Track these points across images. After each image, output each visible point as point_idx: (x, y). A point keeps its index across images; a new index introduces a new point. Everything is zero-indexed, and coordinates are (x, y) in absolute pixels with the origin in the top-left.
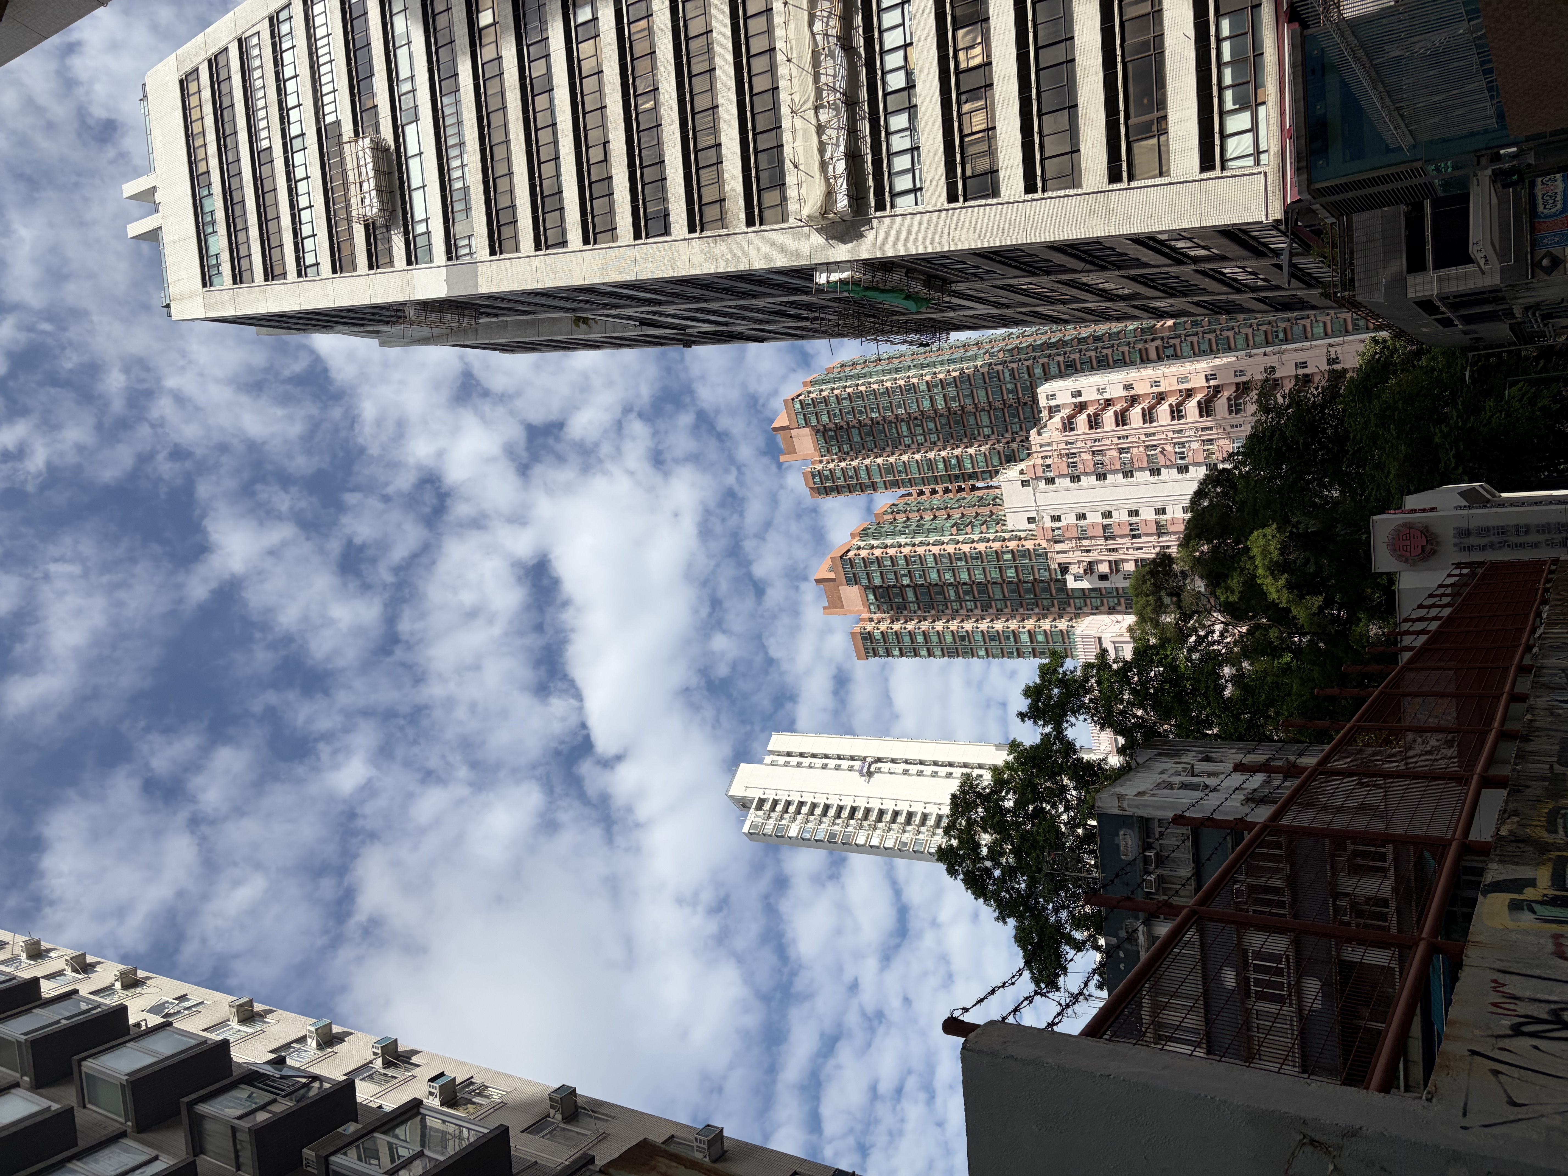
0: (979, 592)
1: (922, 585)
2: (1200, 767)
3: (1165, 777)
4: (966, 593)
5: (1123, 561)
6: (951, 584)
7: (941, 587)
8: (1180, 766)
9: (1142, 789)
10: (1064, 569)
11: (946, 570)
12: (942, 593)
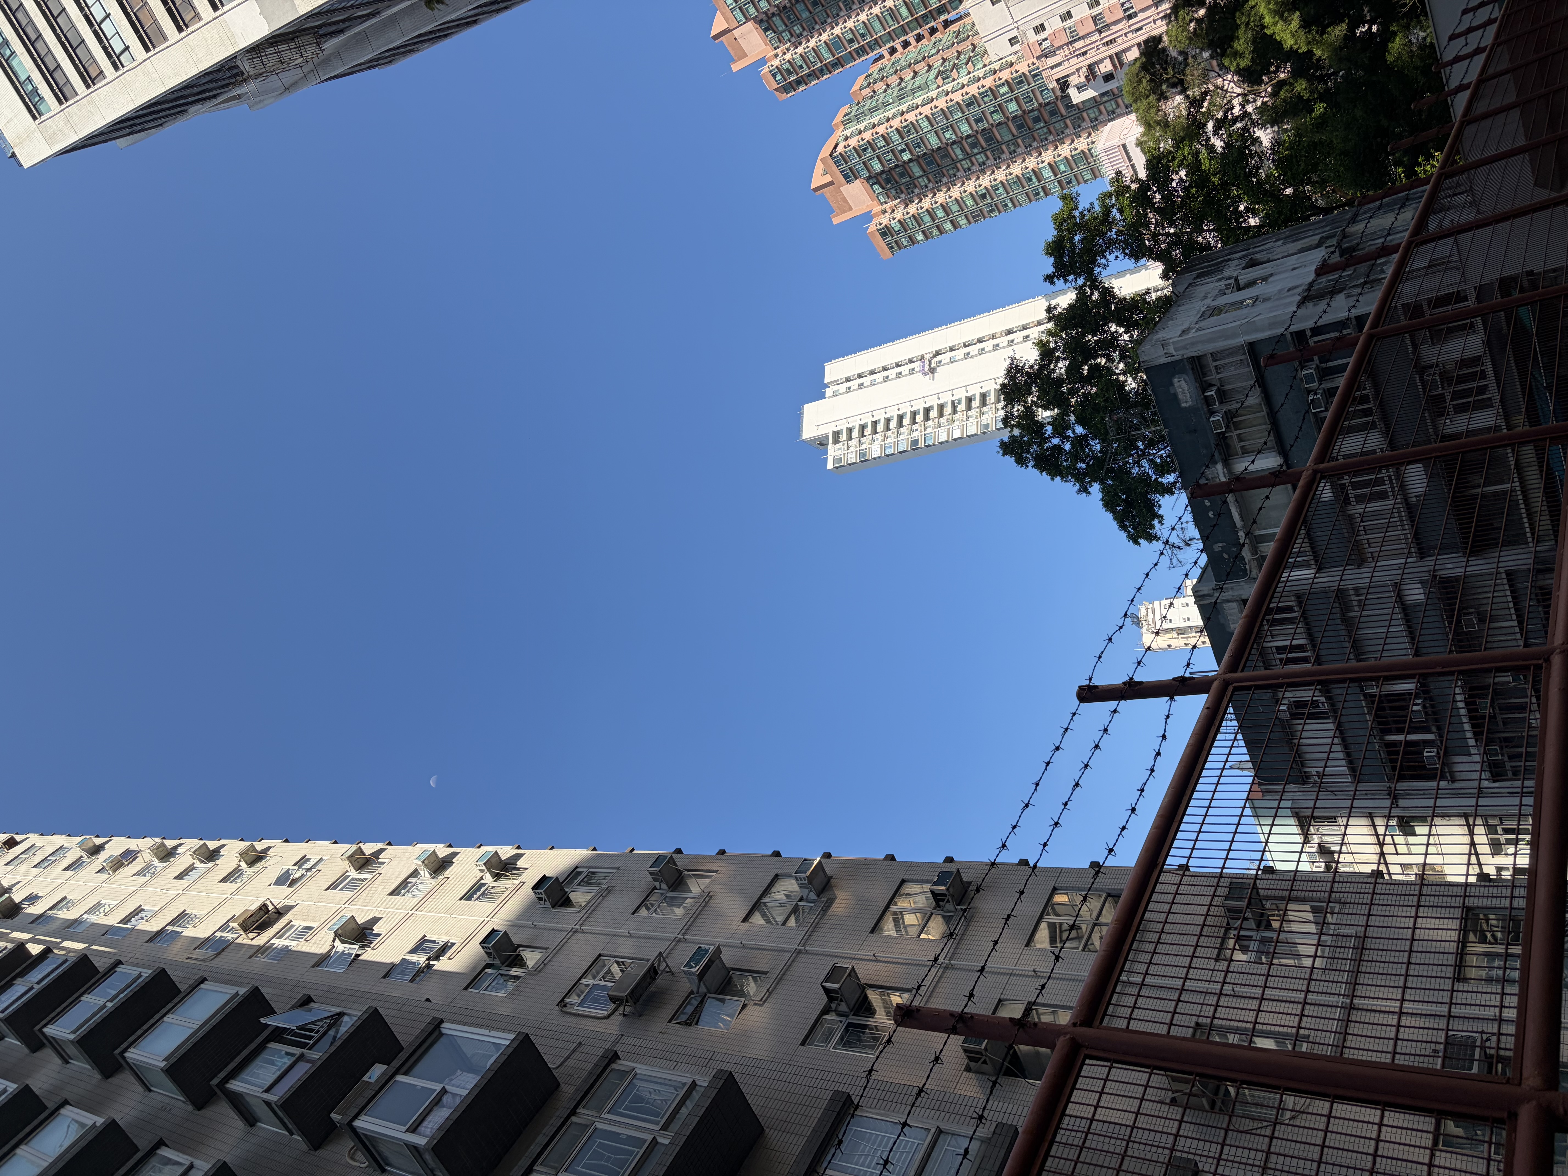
0: (986, 140)
1: (925, 154)
2: (1245, 276)
3: (1208, 301)
4: (973, 146)
5: (1124, 51)
6: (954, 143)
7: (943, 150)
8: (1223, 283)
9: (1185, 327)
10: (1064, 84)
11: (945, 129)
12: (947, 155)
